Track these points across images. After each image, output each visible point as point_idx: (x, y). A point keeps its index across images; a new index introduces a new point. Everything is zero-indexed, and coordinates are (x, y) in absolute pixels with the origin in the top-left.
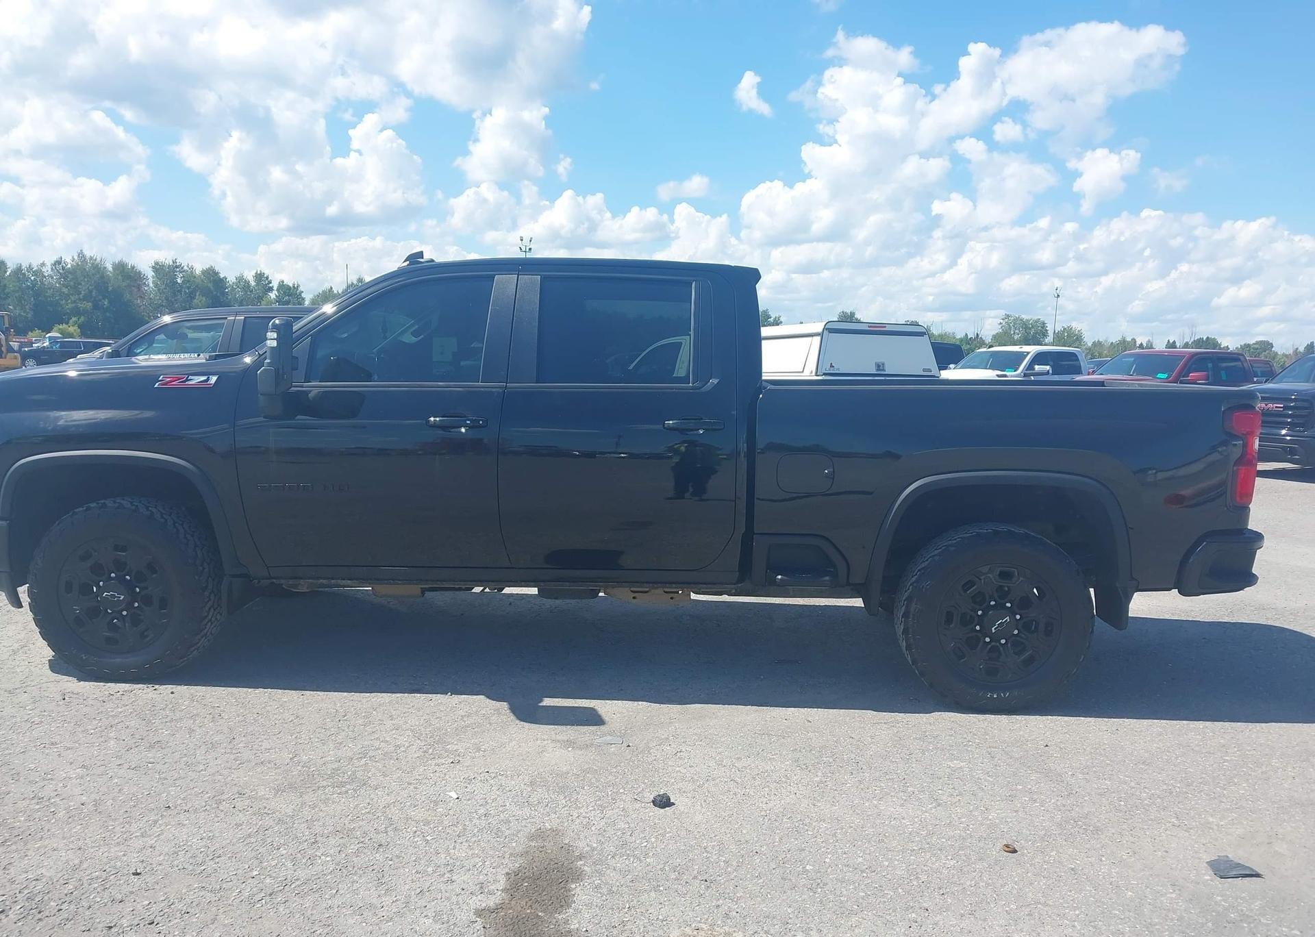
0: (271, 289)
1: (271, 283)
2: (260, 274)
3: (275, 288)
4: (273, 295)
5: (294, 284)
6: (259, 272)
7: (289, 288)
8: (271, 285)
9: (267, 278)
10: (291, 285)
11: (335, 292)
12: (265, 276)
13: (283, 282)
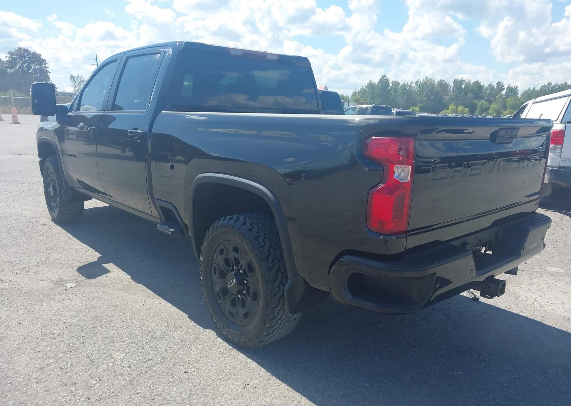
0: (503, 89)
1: (504, 86)
2: (500, 82)
3: (505, 89)
4: (504, 92)
5: (515, 87)
6: (499, 82)
7: (512, 88)
8: (504, 87)
9: (503, 84)
10: (513, 87)
11: (536, 90)
12: (502, 83)
13: (510, 86)
